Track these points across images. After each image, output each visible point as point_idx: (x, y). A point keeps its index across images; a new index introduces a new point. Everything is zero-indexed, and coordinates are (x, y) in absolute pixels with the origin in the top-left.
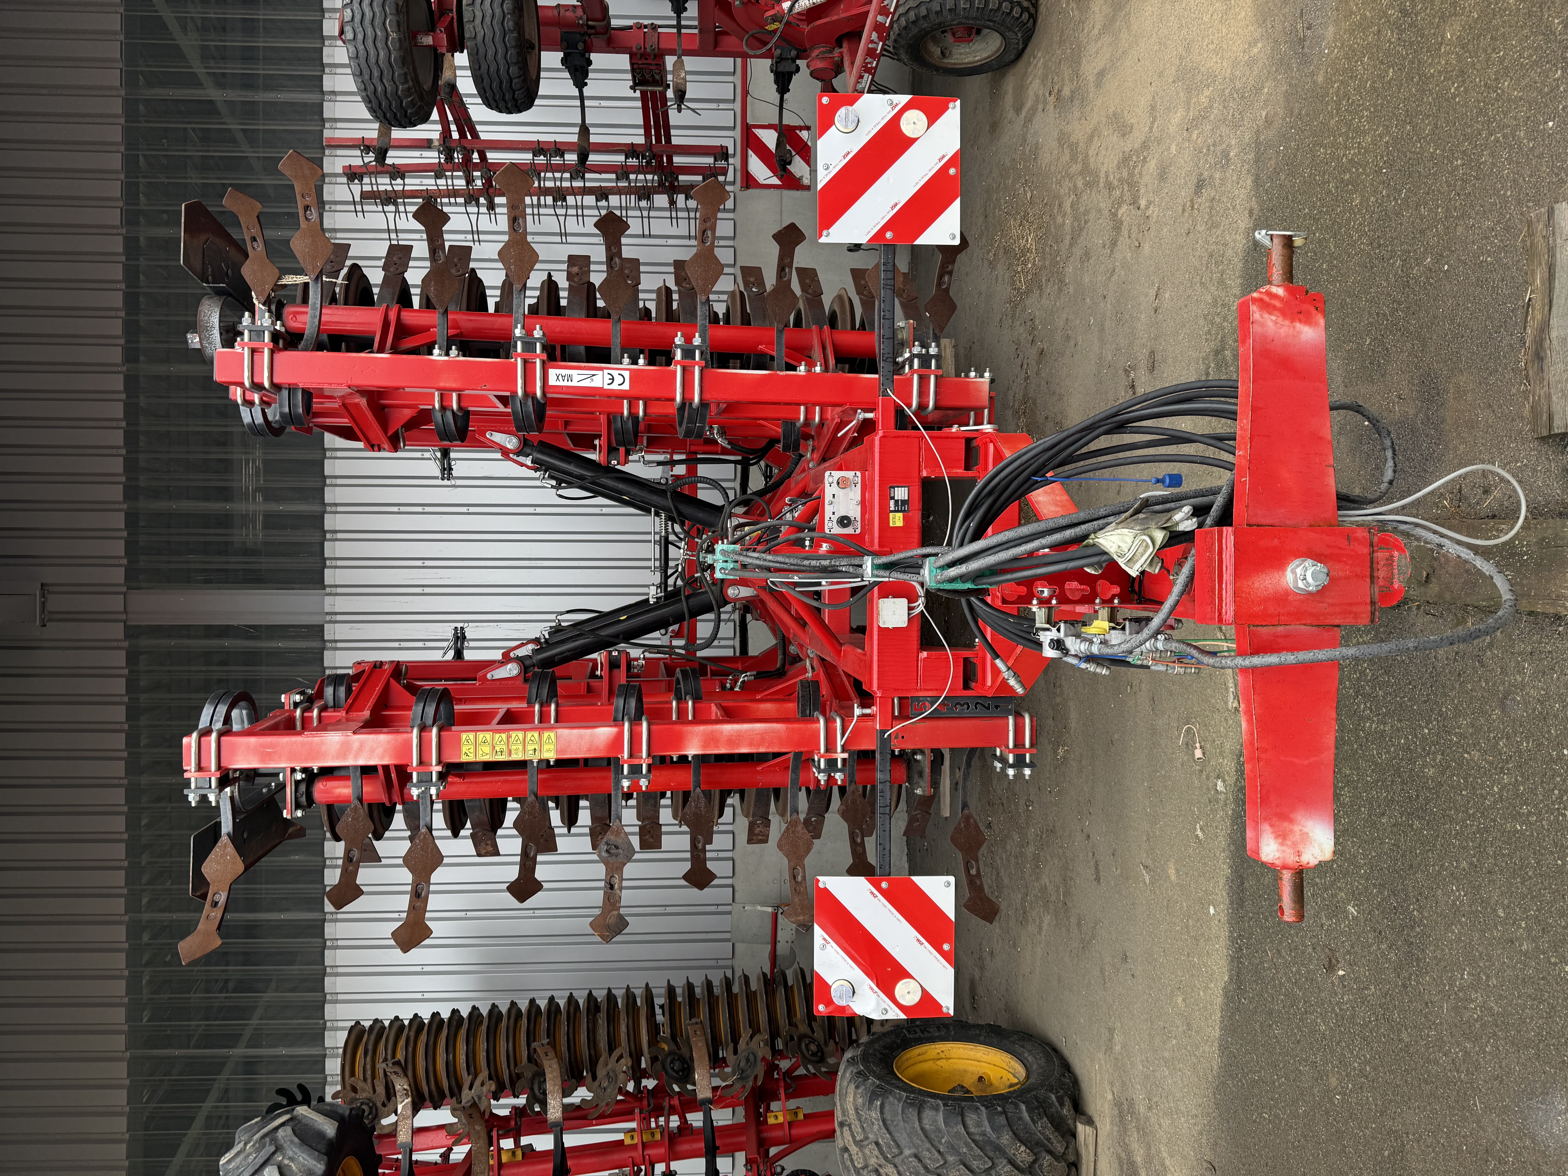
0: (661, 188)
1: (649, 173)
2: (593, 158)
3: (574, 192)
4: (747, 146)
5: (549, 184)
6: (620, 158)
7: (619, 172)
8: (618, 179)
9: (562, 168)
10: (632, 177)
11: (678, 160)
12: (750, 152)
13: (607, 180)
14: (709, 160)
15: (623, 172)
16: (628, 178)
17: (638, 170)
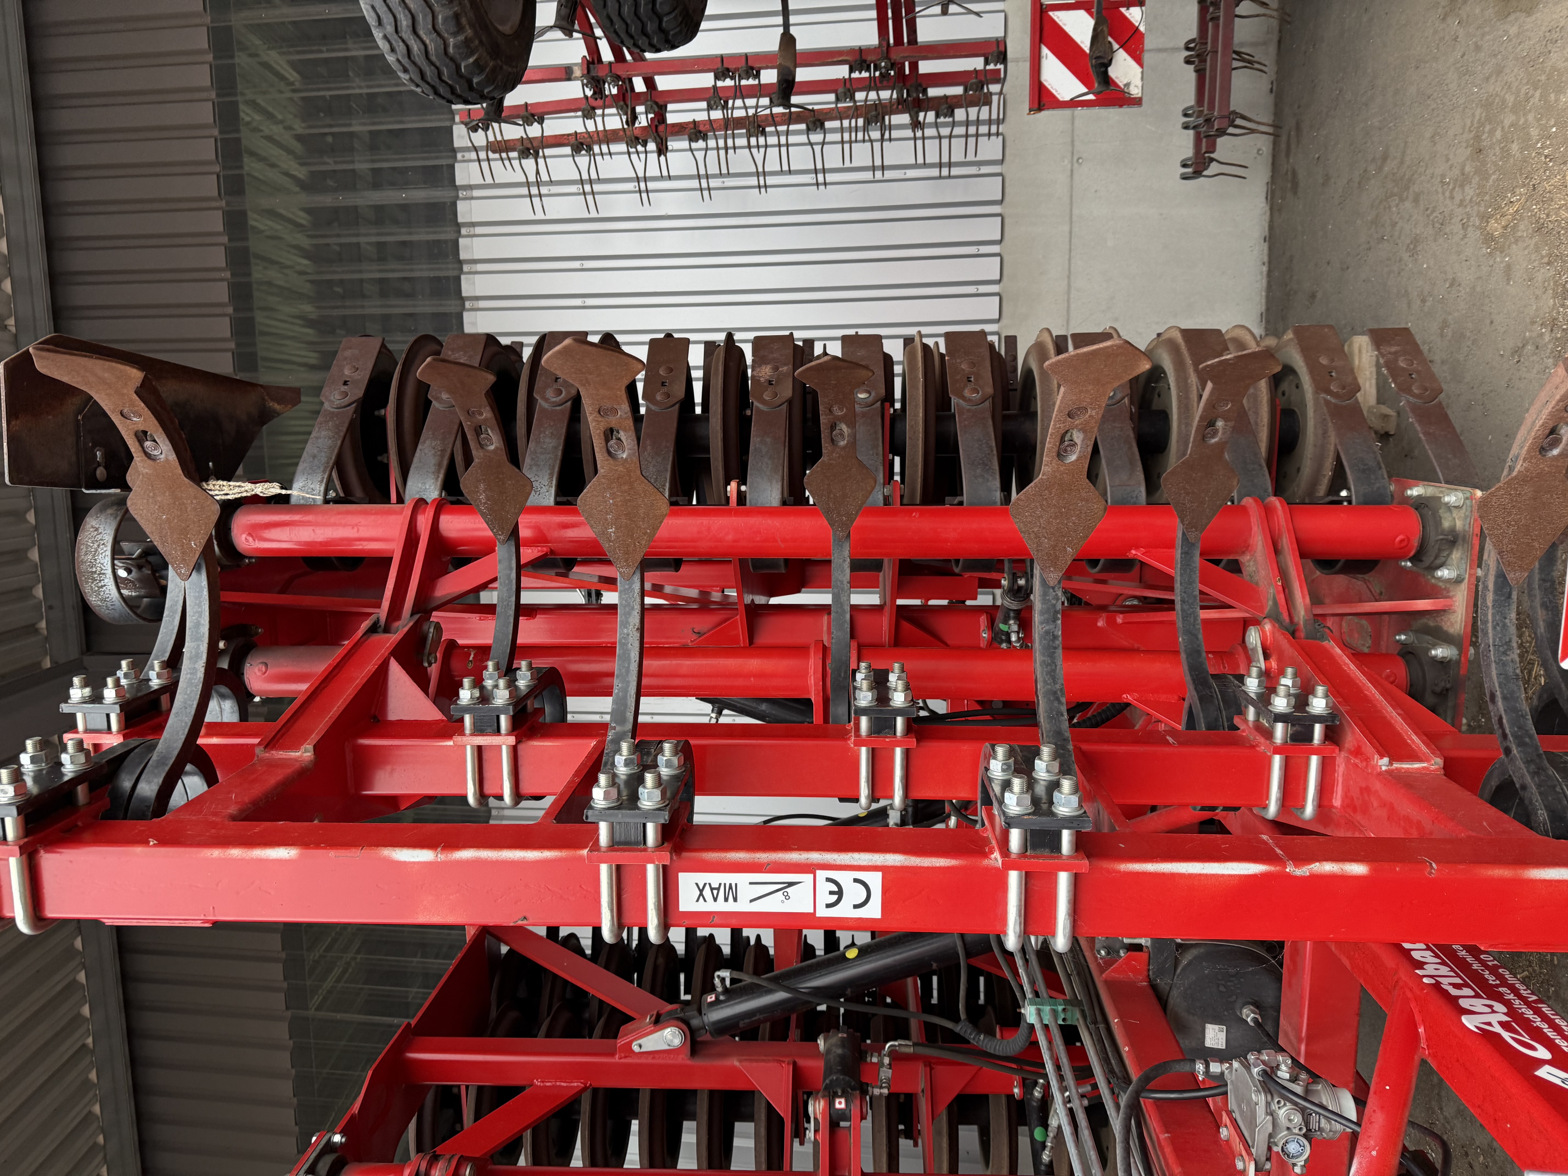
0: (900, 106)
1: (884, 88)
2: (803, 74)
3: (773, 120)
4: (1041, 41)
5: (739, 113)
6: (841, 72)
7: (840, 90)
8: (838, 100)
9: (759, 91)
10: (860, 96)
11: (926, 67)
12: (1045, 51)
13: (824, 100)
14: (977, 63)
15: (844, 88)
16: (852, 98)
17: (870, 85)
